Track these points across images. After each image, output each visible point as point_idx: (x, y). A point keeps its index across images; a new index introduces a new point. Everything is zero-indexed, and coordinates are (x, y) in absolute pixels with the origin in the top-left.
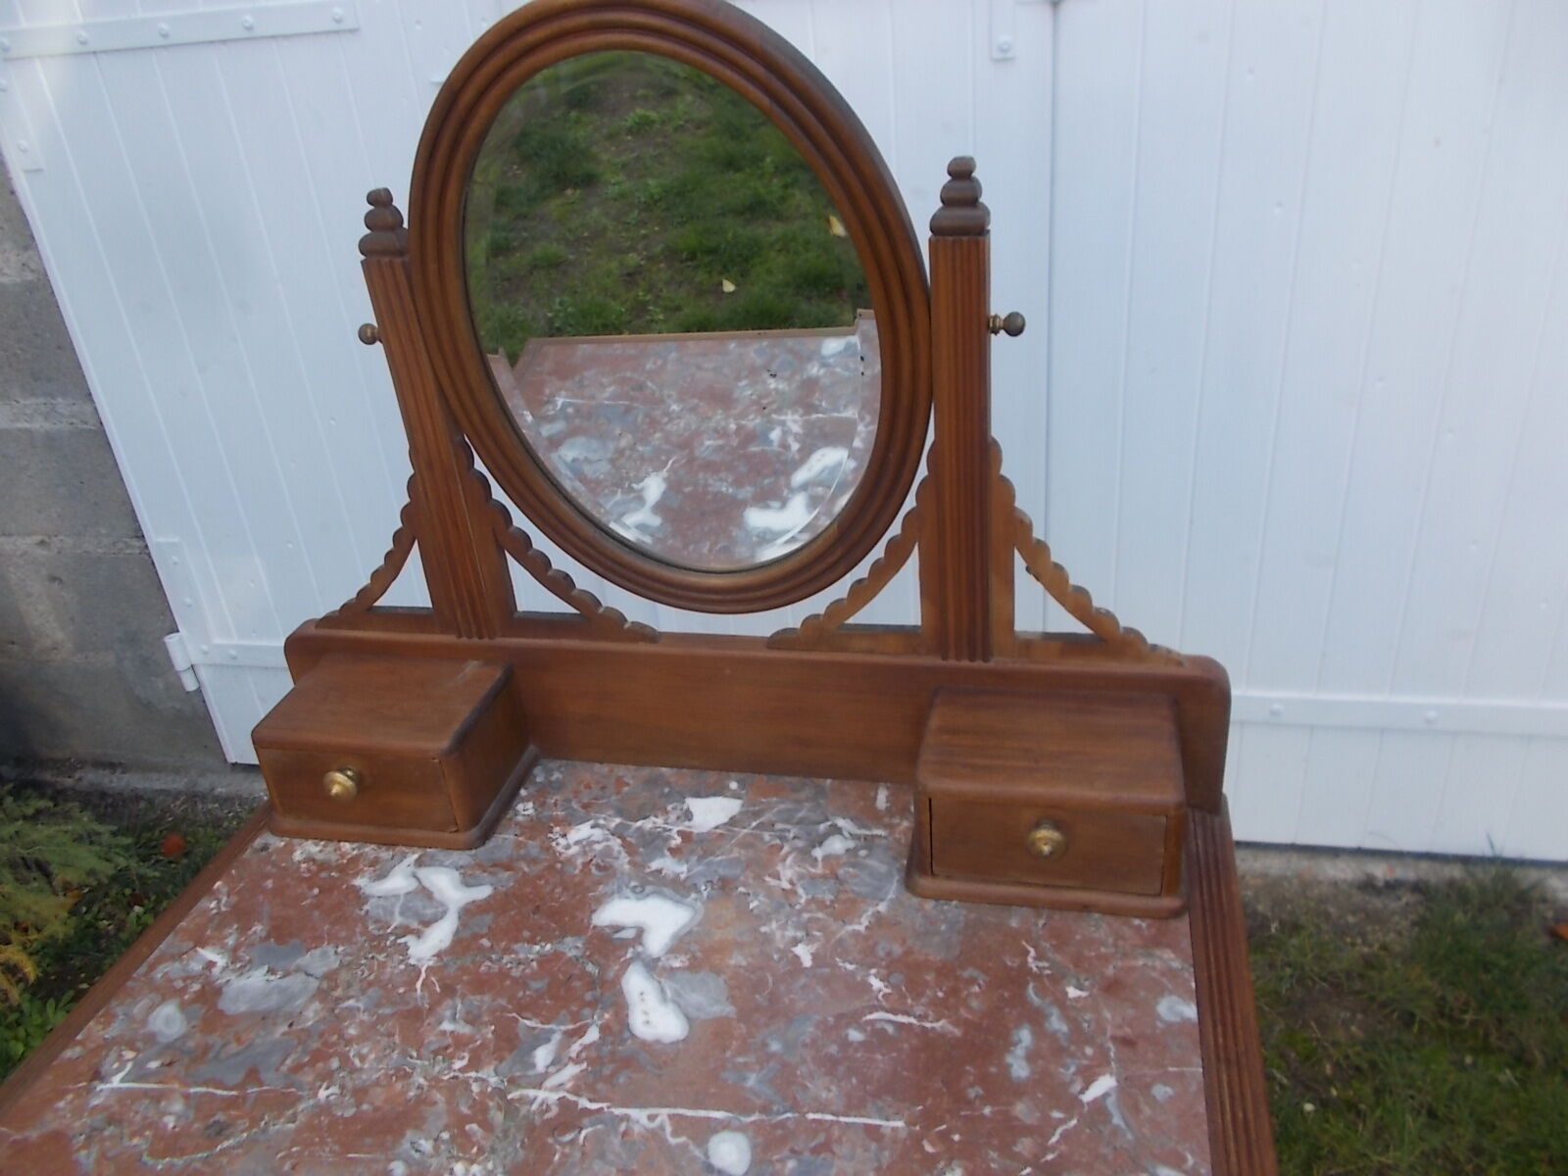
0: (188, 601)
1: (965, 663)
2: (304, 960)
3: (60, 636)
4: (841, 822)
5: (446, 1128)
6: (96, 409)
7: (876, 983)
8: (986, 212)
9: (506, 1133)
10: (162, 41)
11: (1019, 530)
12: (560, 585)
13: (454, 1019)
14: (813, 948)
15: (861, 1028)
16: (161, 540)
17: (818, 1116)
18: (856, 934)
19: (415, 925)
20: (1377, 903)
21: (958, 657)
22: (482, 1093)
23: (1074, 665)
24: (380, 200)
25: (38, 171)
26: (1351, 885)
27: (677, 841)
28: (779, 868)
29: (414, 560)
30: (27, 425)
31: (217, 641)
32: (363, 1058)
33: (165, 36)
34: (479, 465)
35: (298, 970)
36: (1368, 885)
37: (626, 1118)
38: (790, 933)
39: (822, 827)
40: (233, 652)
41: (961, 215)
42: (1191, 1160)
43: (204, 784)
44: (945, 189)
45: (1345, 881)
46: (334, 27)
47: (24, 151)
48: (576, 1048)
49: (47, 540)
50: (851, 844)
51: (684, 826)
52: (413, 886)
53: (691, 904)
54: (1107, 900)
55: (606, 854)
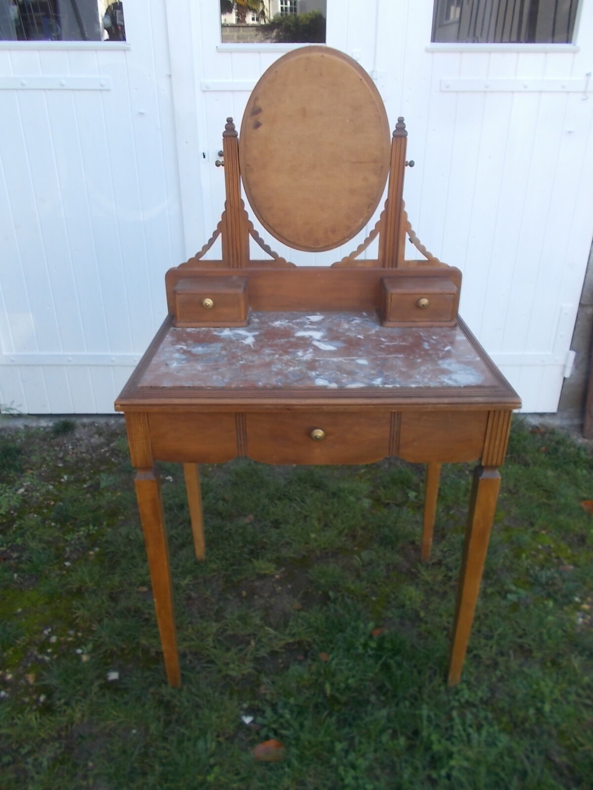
1: (390, 269)
2: (212, 345)
4: (356, 318)
5: (282, 364)
7: (383, 340)
9: (300, 363)
10: (21, 87)
11: (408, 225)
12: (267, 249)
13: (268, 351)
14: (363, 336)
15: (384, 345)
17: (381, 356)
18: (372, 333)
19: (240, 339)
21: (388, 267)
22: (288, 359)
23: (422, 268)
27: (309, 323)
28: (343, 325)
29: (219, 241)
31: (5, 353)
32: (247, 357)
33: (23, 84)
35: (212, 347)
37: (330, 360)
38: (354, 334)
39: (351, 319)
41: (400, 132)
44: (398, 123)
46: (100, 88)
48: (308, 352)
50: (361, 321)
51: (309, 320)
52: (233, 333)
53: (322, 332)
54: (437, 324)
55: (289, 326)
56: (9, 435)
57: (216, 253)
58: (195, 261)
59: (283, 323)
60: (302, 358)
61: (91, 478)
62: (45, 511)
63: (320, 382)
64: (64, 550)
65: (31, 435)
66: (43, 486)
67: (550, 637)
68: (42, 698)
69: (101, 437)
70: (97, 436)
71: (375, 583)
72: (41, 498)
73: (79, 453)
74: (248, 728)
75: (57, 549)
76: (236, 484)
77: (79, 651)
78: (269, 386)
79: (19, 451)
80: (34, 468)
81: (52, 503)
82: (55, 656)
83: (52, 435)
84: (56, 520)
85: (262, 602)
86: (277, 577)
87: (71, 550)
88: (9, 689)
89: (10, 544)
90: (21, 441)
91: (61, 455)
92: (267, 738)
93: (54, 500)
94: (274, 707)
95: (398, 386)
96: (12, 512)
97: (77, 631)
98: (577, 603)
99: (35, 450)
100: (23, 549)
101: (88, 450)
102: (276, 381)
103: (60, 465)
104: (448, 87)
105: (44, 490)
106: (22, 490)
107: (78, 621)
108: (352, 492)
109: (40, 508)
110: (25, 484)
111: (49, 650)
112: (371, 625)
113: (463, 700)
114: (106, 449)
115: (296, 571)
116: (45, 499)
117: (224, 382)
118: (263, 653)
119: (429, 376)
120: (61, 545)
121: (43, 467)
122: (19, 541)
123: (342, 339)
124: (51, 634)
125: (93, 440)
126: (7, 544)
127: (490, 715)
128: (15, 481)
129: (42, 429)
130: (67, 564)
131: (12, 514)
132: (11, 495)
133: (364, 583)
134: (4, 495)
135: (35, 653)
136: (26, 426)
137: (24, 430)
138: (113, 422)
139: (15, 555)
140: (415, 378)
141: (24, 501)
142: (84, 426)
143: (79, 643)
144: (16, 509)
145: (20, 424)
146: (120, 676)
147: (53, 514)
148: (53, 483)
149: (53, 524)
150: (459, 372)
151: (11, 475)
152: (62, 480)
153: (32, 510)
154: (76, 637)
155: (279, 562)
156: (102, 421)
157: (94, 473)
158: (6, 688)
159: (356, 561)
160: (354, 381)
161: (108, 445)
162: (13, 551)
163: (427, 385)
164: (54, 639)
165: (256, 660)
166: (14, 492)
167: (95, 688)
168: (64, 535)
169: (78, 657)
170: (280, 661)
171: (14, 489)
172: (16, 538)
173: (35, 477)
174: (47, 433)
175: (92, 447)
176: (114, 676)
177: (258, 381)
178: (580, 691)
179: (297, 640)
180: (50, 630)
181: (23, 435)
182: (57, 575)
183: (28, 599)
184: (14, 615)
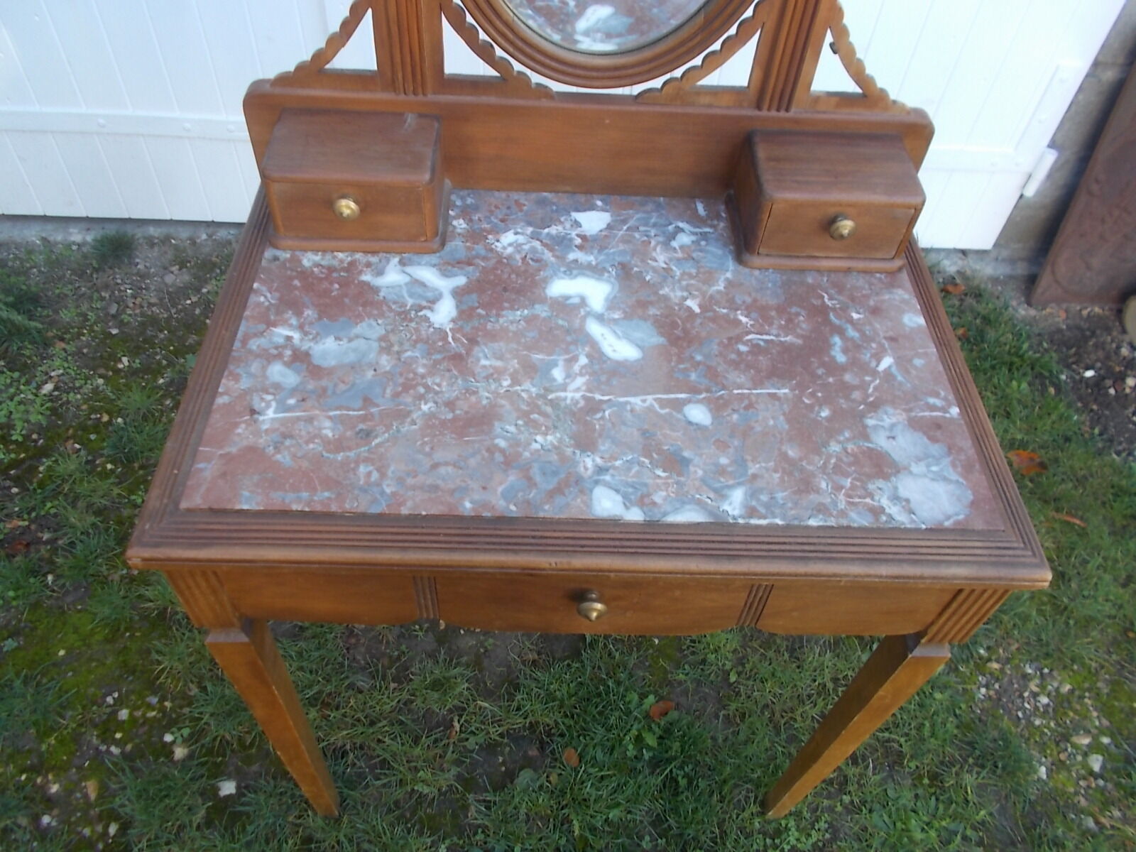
1: (774, 113)
2: (358, 329)
4: (681, 225)
5: (518, 418)
7: (744, 319)
9: (558, 416)
12: (484, 52)
13: (486, 357)
14: (698, 301)
15: (745, 343)
17: (740, 391)
18: (719, 292)
19: (424, 303)
21: (769, 109)
22: (530, 397)
23: (846, 113)
27: (578, 241)
28: (654, 254)
32: (439, 385)
35: (357, 337)
37: (627, 403)
38: (679, 294)
39: (671, 228)
42: (943, 394)
48: (576, 368)
50: (694, 238)
51: (578, 231)
52: (407, 279)
53: (608, 281)
54: (861, 265)
55: (534, 250)
56: (16, 258)
57: (360, 55)
58: (315, 70)
59: (521, 239)
60: (562, 394)
61: (171, 364)
62: (93, 437)
63: (606, 504)
65: (56, 260)
66: (87, 378)
67: (933, 735)
68: (113, 829)
69: (184, 270)
70: (175, 269)
72: (84, 407)
73: (146, 305)
77: (168, 738)
78: (487, 514)
79: (36, 298)
80: (68, 336)
81: (106, 418)
82: (129, 747)
83: (95, 264)
85: (472, 641)
88: (56, 812)
89: (34, 514)
90: (40, 271)
91: (113, 309)
93: (107, 412)
95: (779, 522)
96: (35, 436)
97: (163, 699)
98: (981, 658)
99: (66, 295)
100: (57, 525)
101: (161, 299)
102: (504, 495)
103: (114, 331)
105: (88, 389)
106: (49, 387)
107: (162, 680)
109: (85, 428)
110: (53, 374)
111: (118, 736)
112: (650, 699)
114: (194, 299)
116: (93, 410)
117: (383, 493)
119: (848, 482)
120: (126, 512)
121: (83, 335)
123: (653, 311)
124: (119, 703)
125: (169, 279)
126: (29, 514)
128: (35, 365)
129: (74, 248)
131: (36, 441)
132: (30, 397)
134: (17, 399)
135: (95, 741)
136: (44, 240)
137: (42, 248)
138: (204, 237)
139: (46, 536)
140: (818, 491)
141: (54, 411)
142: (151, 243)
143: (170, 723)
144: (41, 430)
145: (32, 235)
146: (238, 787)
148: (102, 371)
149: (109, 466)
150: (915, 468)
151: (27, 352)
152: (121, 366)
153: (71, 431)
154: (162, 710)
156: (184, 234)
157: (177, 353)
158: (52, 809)
160: (683, 500)
161: (198, 290)
162: (42, 528)
163: (844, 522)
164: (124, 714)
166: (34, 391)
168: (131, 492)
169: (167, 750)
171: (34, 384)
172: (43, 503)
173: (70, 358)
174: (85, 257)
175: (169, 293)
176: (228, 788)
177: (464, 490)
178: (969, 832)
180: (116, 695)
181: (40, 259)
183: (76, 630)
184: (54, 665)
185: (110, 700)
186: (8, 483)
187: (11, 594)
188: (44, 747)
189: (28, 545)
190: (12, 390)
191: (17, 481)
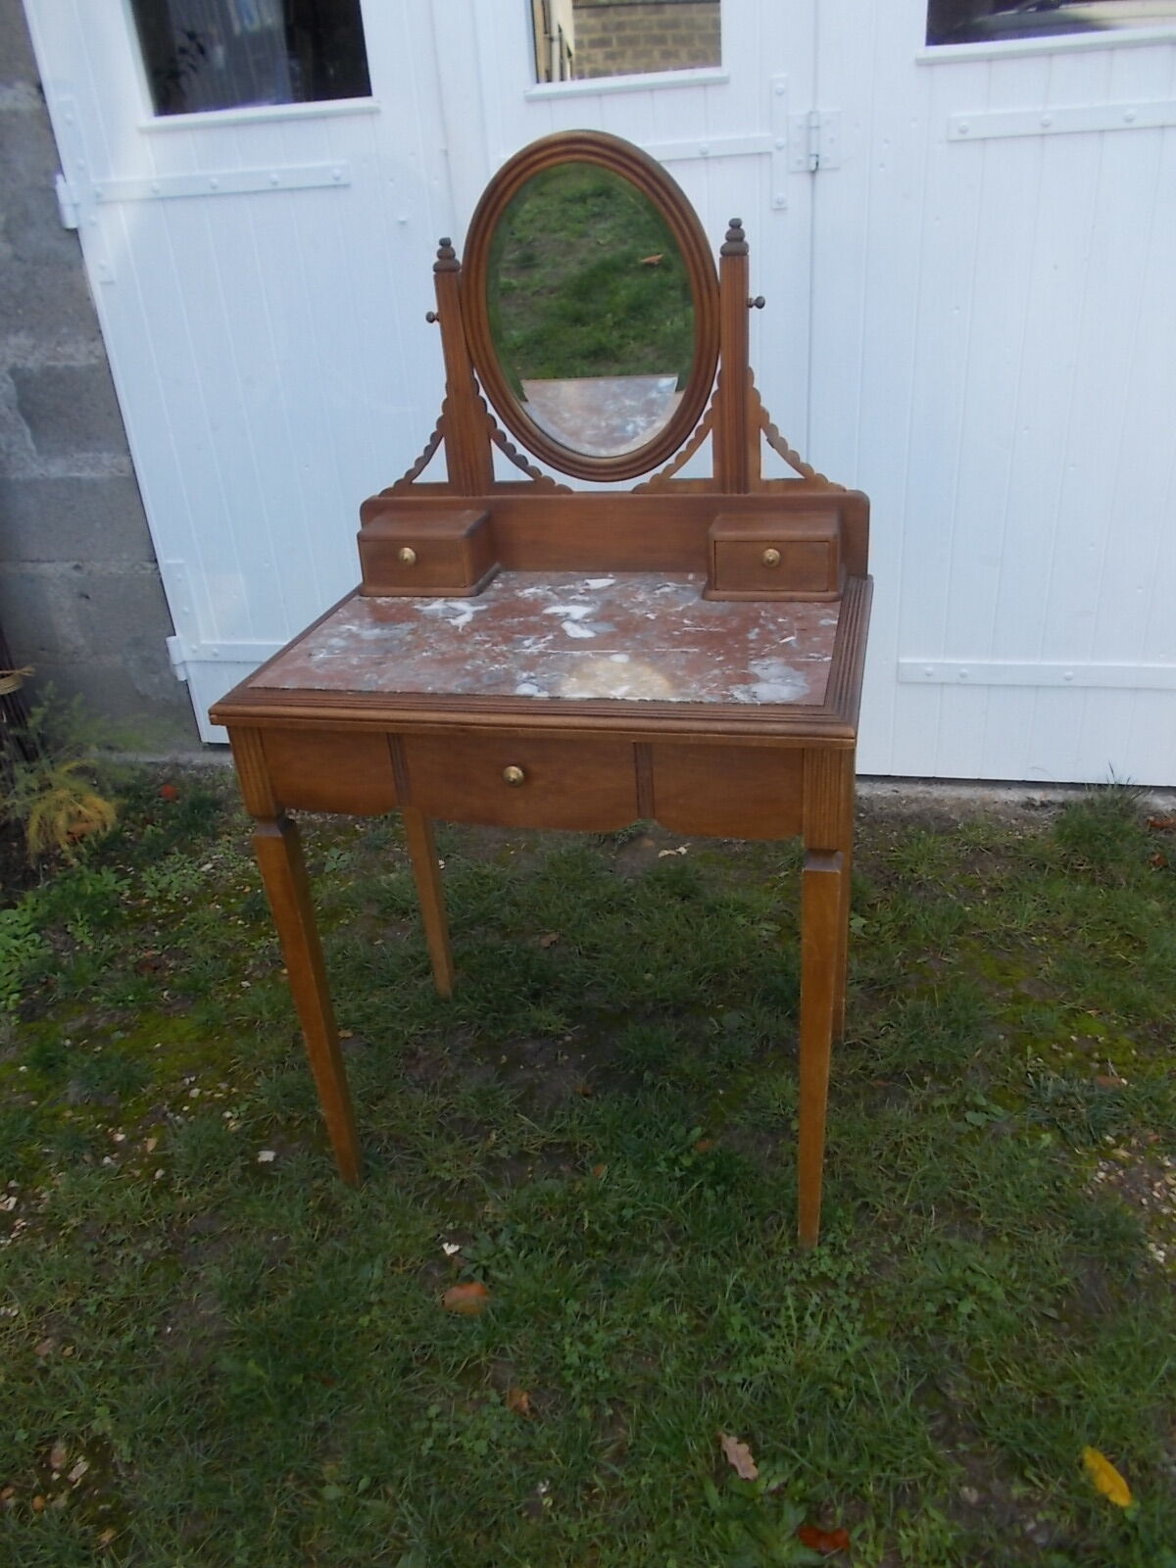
0: (186, 609)
1: (735, 495)
2: (398, 626)
3: (81, 641)
4: (669, 584)
5: (487, 659)
6: (132, 461)
7: (687, 622)
8: (747, 245)
9: (516, 658)
10: (210, 191)
11: (763, 417)
12: (521, 462)
13: (480, 636)
14: (656, 614)
15: (680, 631)
16: (170, 561)
17: (660, 650)
18: (677, 611)
19: (451, 616)
20: (1033, 813)
21: (732, 492)
22: (501, 651)
23: (792, 494)
24: (445, 243)
25: (111, 283)
26: (1017, 804)
27: (583, 591)
28: (637, 596)
29: (441, 451)
30: (77, 474)
31: (203, 642)
32: (440, 646)
33: (214, 187)
34: (482, 393)
35: (396, 629)
36: (1029, 804)
37: (570, 654)
38: (644, 612)
39: (659, 585)
40: (216, 650)
41: (735, 246)
43: (184, 758)
44: (728, 233)
45: (1012, 801)
46: (334, 183)
47: (102, 268)
48: (543, 640)
49: (81, 564)
50: (675, 589)
51: (586, 587)
52: (445, 607)
53: (593, 607)
54: (800, 595)
55: (545, 596)
57: (437, 471)
58: (406, 484)
59: (539, 591)
60: (525, 650)
61: (314, 855)
62: (233, 900)
63: (525, 689)
64: (246, 963)
66: (241, 862)
68: (159, 1173)
71: (730, 1066)
72: (233, 881)
74: (447, 1262)
75: (236, 960)
76: (546, 880)
77: (228, 1114)
78: (440, 693)
79: (217, 804)
80: (234, 832)
81: (247, 889)
82: (191, 1118)
84: (244, 916)
85: (528, 1075)
86: (568, 1038)
87: (254, 964)
88: (116, 1155)
92: (470, 1279)
93: (250, 885)
94: (495, 1235)
95: (647, 697)
96: (185, 899)
97: (232, 1085)
98: (1106, 1144)
100: (185, 955)
102: (457, 686)
104: (963, 131)
105: (239, 869)
106: (209, 866)
108: (742, 908)
109: (228, 895)
110: (214, 857)
111: (186, 1108)
112: (698, 1131)
113: (814, 1273)
115: (603, 1033)
116: (239, 883)
117: (377, 683)
118: (503, 1152)
119: (715, 685)
120: (243, 954)
122: (182, 943)
123: (617, 619)
124: (194, 1084)
127: (855, 1304)
128: (201, 851)
130: (245, 984)
131: (185, 902)
132: (191, 872)
133: (711, 1065)
134: (180, 872)
135: (165, 1108)
139: (172, 964)
140: (689, 687)
141: (207, 884)
143: (230, 1102)
144: (192, 895)
146: (276, 1158)
147: (240, 908)
149: (240, 922)
150: (772, 681)
151: (198, 841)
153: (215, 897)
154: (229, 1094)
155: (575, 1014)
158: (113, 1153)
159: (711, 1027)
160: (583, 689)
162: (170, 957)
164: (195, 1093)
165: (490, 1161)
166: (196, 868)
167: (235, 1170)
168: (252, 940)
169: (224, 1123)
170: (530, 1169)
171: (197, 863)
172: (178, 938)
173: (232, 847)
176: (267, 1156)
177: (431, 683)
179: (565, 1140)
180: (193, 1079)
182: (226, 999)
183: (175, 1030)
184: (149, 1051)
185: (187, 1081)
186: (153, 927)
187: (130, 998)
188: (122, 1106)
189: (156, 968)
190: (178, 866)
191: (161, 927)
